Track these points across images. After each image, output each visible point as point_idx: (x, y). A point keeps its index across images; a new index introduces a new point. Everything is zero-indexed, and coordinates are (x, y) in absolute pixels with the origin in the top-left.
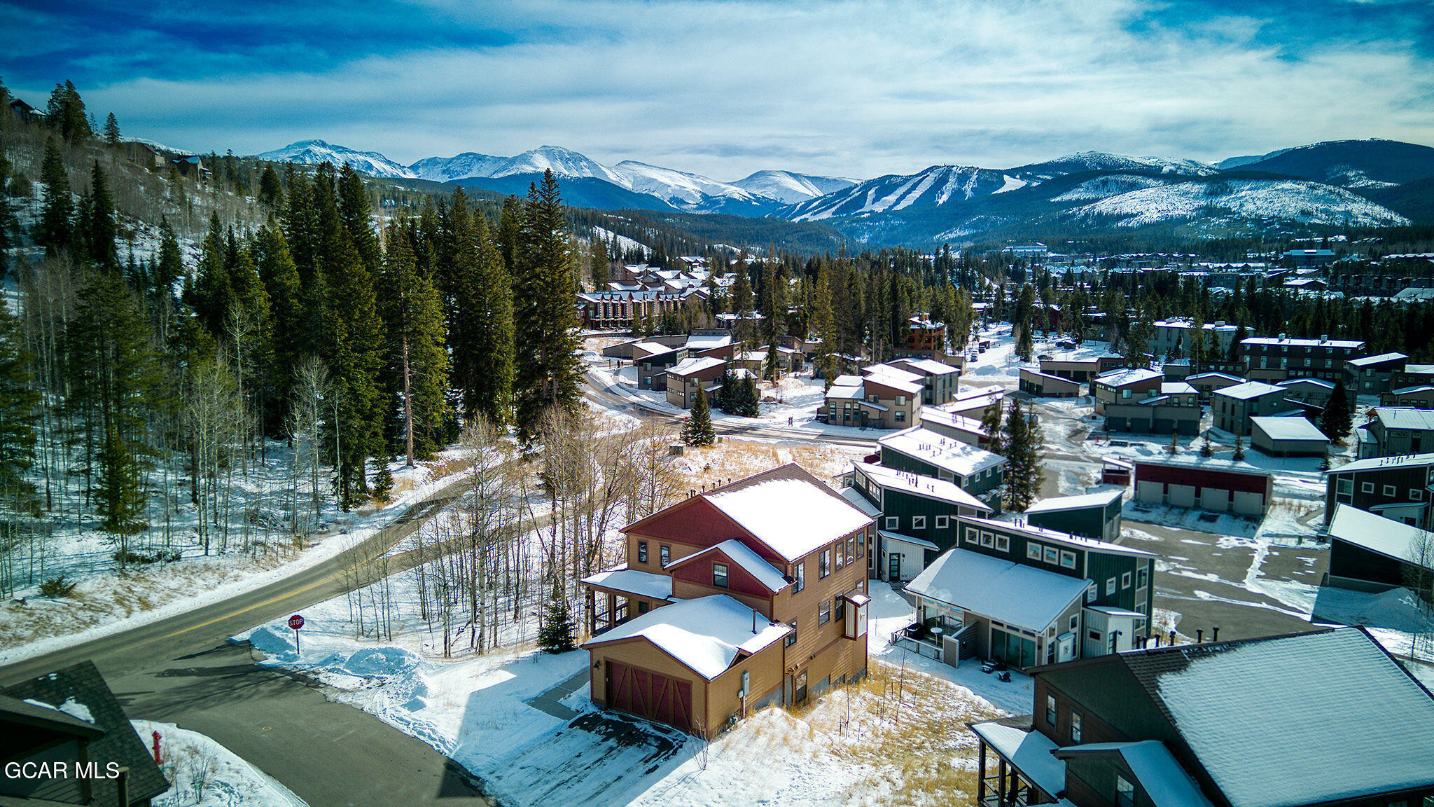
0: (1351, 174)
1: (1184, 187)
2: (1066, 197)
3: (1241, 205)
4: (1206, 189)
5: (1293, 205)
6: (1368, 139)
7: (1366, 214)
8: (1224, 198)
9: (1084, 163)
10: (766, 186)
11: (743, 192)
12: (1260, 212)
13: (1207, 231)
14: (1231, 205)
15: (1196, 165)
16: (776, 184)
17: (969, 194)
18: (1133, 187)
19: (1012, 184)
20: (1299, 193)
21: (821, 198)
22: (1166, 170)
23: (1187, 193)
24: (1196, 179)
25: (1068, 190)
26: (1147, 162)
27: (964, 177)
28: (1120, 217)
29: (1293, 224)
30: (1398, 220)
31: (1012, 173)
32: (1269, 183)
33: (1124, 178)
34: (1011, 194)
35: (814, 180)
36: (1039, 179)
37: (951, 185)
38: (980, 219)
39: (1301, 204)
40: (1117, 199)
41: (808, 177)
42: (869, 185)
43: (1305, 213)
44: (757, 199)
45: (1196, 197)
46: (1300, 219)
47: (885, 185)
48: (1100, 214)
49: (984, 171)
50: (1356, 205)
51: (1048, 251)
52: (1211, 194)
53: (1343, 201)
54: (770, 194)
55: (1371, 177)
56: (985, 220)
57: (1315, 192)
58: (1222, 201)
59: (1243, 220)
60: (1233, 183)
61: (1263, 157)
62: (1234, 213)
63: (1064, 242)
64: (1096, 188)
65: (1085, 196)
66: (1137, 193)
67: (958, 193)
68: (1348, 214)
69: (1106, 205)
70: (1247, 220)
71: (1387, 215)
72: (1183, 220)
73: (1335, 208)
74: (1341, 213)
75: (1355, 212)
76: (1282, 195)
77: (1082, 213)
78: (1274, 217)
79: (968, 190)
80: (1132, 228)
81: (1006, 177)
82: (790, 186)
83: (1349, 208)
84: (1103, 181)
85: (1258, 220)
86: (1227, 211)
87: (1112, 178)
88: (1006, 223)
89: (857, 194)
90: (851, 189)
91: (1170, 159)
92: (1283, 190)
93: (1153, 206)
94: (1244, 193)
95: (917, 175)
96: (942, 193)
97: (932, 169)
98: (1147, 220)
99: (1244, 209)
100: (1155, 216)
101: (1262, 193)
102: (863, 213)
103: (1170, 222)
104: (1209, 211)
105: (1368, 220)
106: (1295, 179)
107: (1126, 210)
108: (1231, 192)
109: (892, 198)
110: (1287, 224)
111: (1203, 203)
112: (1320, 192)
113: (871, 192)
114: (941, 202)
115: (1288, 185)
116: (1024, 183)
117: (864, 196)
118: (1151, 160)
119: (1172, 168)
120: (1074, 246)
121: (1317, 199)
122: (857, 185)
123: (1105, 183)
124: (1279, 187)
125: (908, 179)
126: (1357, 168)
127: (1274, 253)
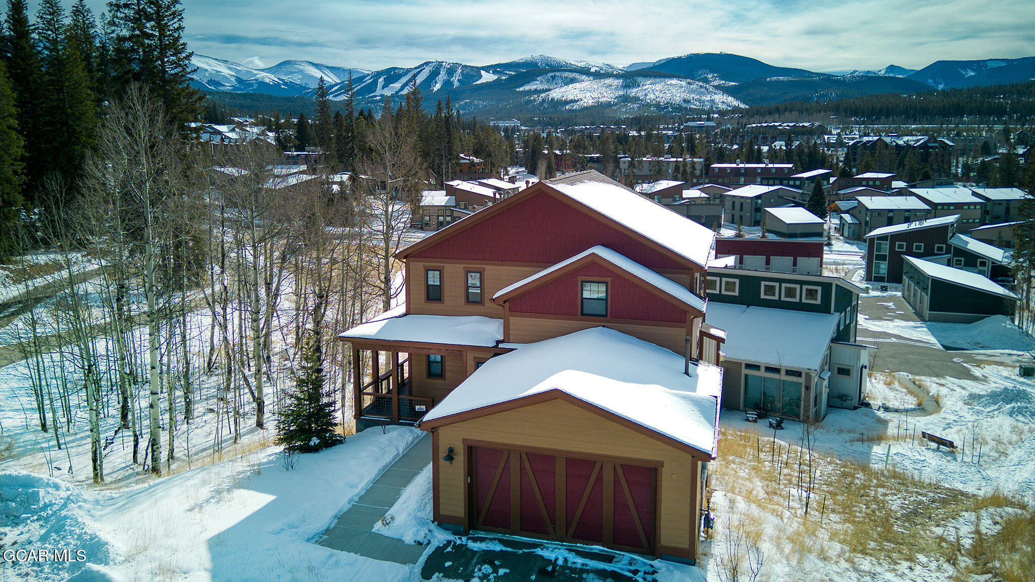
0: (710, 76)
1: (608, 81)
2: (527, 88)
3: (646, 95)
4: (623, 83)
5: (679, 95)
6: (719, 52)
7: (723, 102)
8: (635, 90)
9: (537, 64)
10: (292, 73)
11: (272, 77)
12: (658, 99)
13: (625, 113)
14: (639, 94)
15: (612, 68)
16: (301, 72)
17: (456, 84)
18: (573, 81)
19: (487, 77)
20: (681, 87)
21: (340, 84)
22: (593, 70)
23: (611, 86)
24: (617, 76)
25: (528, 82)
26: (579, 65)
27: (451, 71)
28: (567, 102)
29: (679, 108)
30: (742, 106)
31: (487, 69)
32: (662, 79)
33: (566, 74)
34: (488, 84)
35: (333, 69)
36: (506, 74)
37: (442, 77)
38: (466, 103)
39: (683, 95)
40: (563, 89)
41: (328, 67)
42: (378, 74)
43: (686, 101)
44: (285, 84)
45: (617, 89)
46: (684, 105)
47: (392, 75)
48: (553, 99)
49: (466, 66)
50: (716, 96)
51: (521, 125)
52: (626, 86)
53: (709, 92)
54: (297, 79)
55: (722, 78)
56: (471, 103)
57: (692, 86)
58: (633, 92)
59: (649, 105)
60: (640, 79)
61: (654, 64)
62: (642, 100)
63: (531, 119)
64: (548, 81)
65: (540, 87)
66: (577, 85)
67: (447, 83)
68: (712, 101)
69: (557, 93)
70: (651, 105)
71: (736, 103)
72: (609, 105)
73: (704, 98)
74: (708, 101)
75: (717, 101)
76: (671, 88)
77: (541, 99)
78: (667, 103)
79: (455, 80)
80: (575, 111)
81: (483, 72)
82: (313, 74)
83: (713, 98)
84: (552, 76)
85: (658, 105)
86: (636, 99)
87: (558, 74)
88: (486, 106)
89: (370, 81)
90: (364, 77)
91: (596, 62)
92: (671, 85)
93: (588, 94)
94: (647, 86)
95: (416, 68)
96: (436, 83)
97: (427, 64)
98: (585, 105)
99: (648, 97)
100: (590, 102)
101: (658, 87)
102: (375, 96)
103: (600, 108)
104: (625, 99)
105: (725, 107)
106: (678, 77)
107: (570, 97)
108: (639, 86)
109: (397, 85)
110: (676, 108)
111: (621, 93)
112: (694, 86)
113: (381, 80)
114: (435, 89)
115: (674, 81)
116: (495, 77)
117: (375, 83)
118: (582, 63)
119: (597, 69)
120: (539, 122)
121: (693, 91)
122: (368, 75)
123: (553, 78)
124: (669, 83)
125: (408, 71)
126: (713, 72)
127: (676, 125)
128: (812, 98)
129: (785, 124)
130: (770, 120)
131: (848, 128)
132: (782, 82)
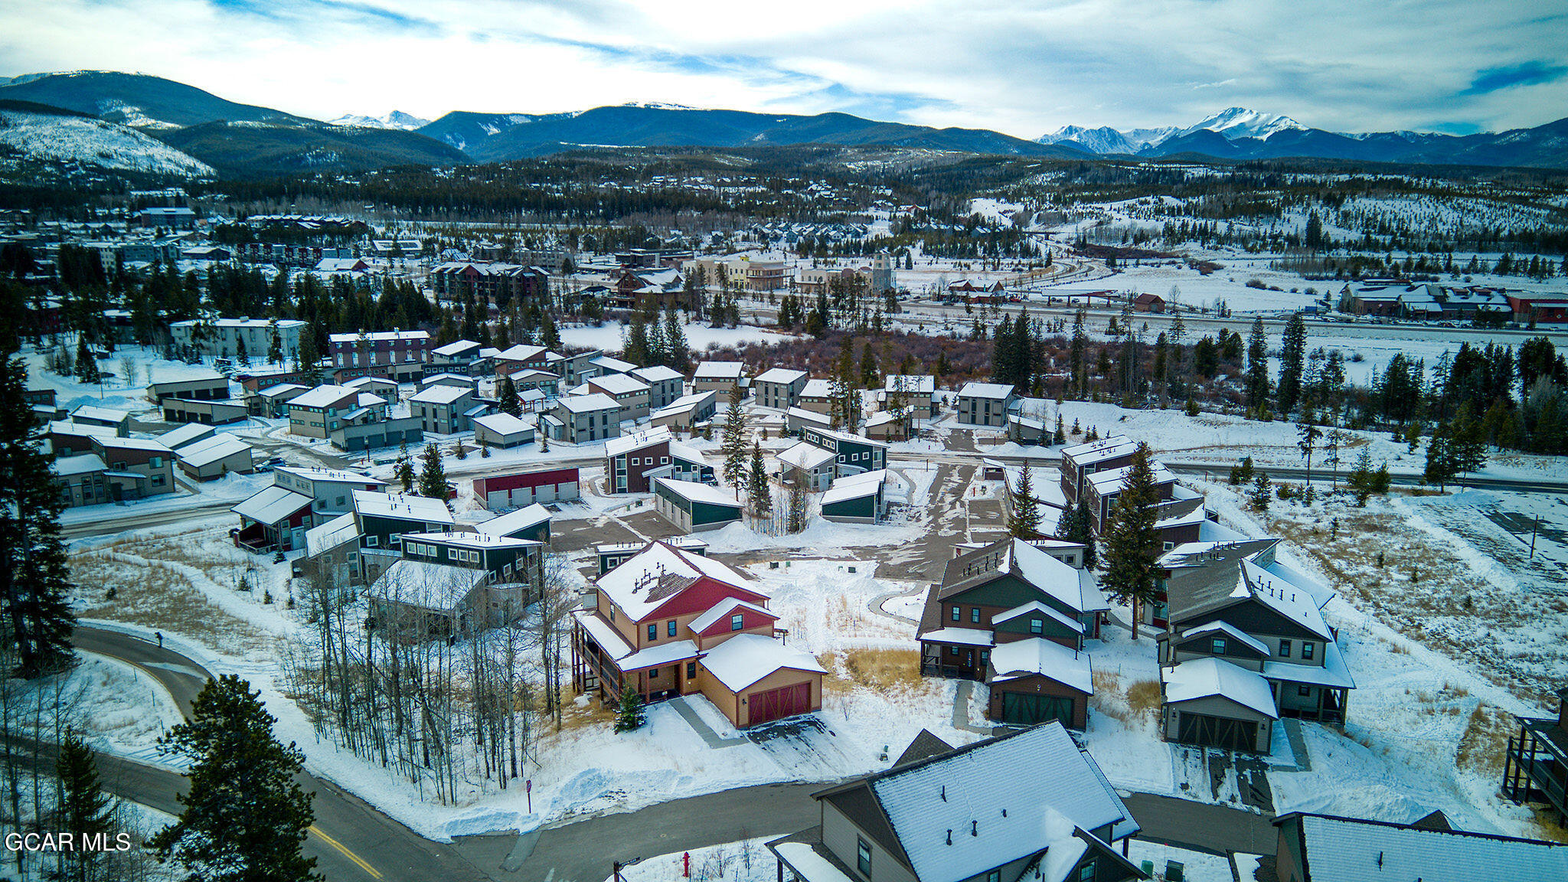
0: (126, 110)
3: (25, 142)
5: (88, 146)
7: (168, 160)
12: (52, 152)
14: (12, 141)
20: (91, 132)
30: (203, 168)
32: (51, 118)
39: (96, 146)
43: (105, 157)
46: (103, 162)
50: (154, 149)
53: (142, 143)
55: (150, 114)
57: (108, 132)
59: (39, 163)
61: (14, 81)
62: (21, 152)
68: (150, 157)
70: (42, 162)
71: (190, 161)
73: (133, 152)
74: (142, 157)
75: (157, 157)
76: (71, 133)
78: (74, 159)
83: (150, 152)
85: (56, 162)
86: (8, 150)
92: (72, 128)
94: (23, 128)
99: (30, 147)
101: (48, 129)
105: (172, 167)
108: (7, 126)
110: (92, 169)
112: (114, 132)
115: (75, 122)
121: (112, 140)
124: (66, 124)
126: (132, 103)
127: (125, 210)
128: (303, 158)
129: (308, 218)
130: (271, 207)
131: (393, 225)
132: (252, 130)
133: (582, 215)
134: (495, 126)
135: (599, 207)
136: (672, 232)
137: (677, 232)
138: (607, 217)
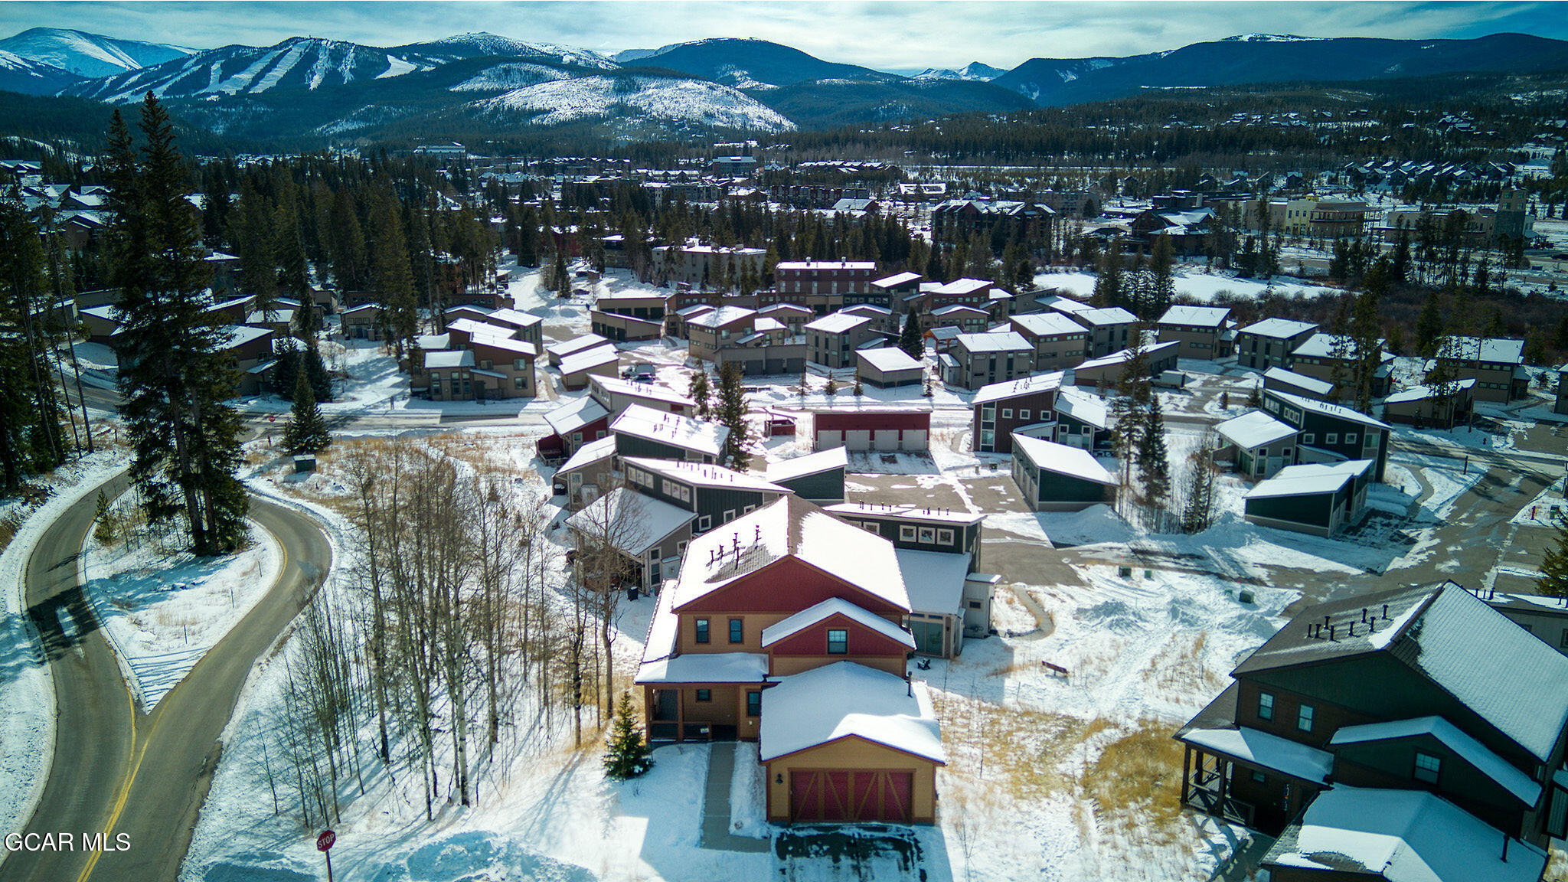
0: (737, 74)
1: (594, 81)
2: (467, 86)
3: (650, 105)
4: (615, 85)
5: (697, 106)
6: (748, 39)
7: (760, 117)
8: (634, 96)
9: (477, 46)
10: (47, 50)
11: (12, 57)
12: (669, 112)
13: (623, 132)
14: (641, 103)
15: (594, 56)
16: (65, 48)
17: (348, 76)
18: (538, 78)
19: (399, 67)
20: (701, 93)
21: (140, 71)
22: (566, 59)
23: (597, 89)
24: (605, 74)
25: (468, 78)
26: (544, 50)
27: (338, 53)
28: (533, 113)
29: (700, 127)
30: (787, 124)
31: (398, 52)
32: (672, 81)
33: (527, 67)
34: (401, 79)
35: (124, 45)
36: (430, 62)
37: (322, 63)
38: (369, 109)
39: (703, 106)
40: (526, 92)
41: (113, 41)
42: (209, 56)
43: (709, 115)
44: (38, 69)
45: (606, 94)
46: (706, 121)
47: (235, 59)
48: (511, 108)
49: (362, 48)
50: (750, 107)
51: (467, 152)
52: (620, 90)
53: (740, 103)
54: (59, 62)
55: (754, 78)
56: (377, 110)
57: (715, 93)
58: (632, 99)
59: (656, 121)
60: (640, 80)
61: (656, 52)
62: (645, 113)
63: (482, 142)
64: (499, 77)
65: (488, 86)
66: (546, 86)
67: (332, 76)
68: (745, 115)
69: (515, 99)
70: (659, 121)
71: (777, 119)
72: (596, 119)
73: (733, 111)
74: (738, 115)
75: (751, 115)
76: (685, 94)
77: (491, 107)
78: (683, 118)
79: (346, 68)
80: (546, 127)
81: (390, 58)
82: (87, 52)
83: (745, 111)
84: (504, 69)
85: (669, 121)
86: (636, 111)
87: (514, 66)
88: (402, 115)
89: (195, 69)
90: (184, 60)
91: (570, 46)
92: (686, 90)
93: (565, 101)
94: (650, 92)
95: (275, 48)
96: (314, 74)
97: (294, 41)
98: (562, 118)
99: (653, 108)
100: (569, 113)
101: (668, 92)
102: (209, 94)
103: (584, 123)
104: (622, 110)
105: (762, 124)
106: (696, 78)
107: (538, 105)
108: (639, 90)
109: (246, 77)
110: (696, 127)
111: (614, 100)
112: (718, 93)
113: (215, 67)
114: (313, 85)
115: (689, 84)
116: (413, 67)
117: (205, 72)
118: (548, 47)
119: (572, 58)
120: (494, 148)
121: (717, 100)
122: (191, 57)
123: (507, 71)
124: (682, 86)
125: (263, 51)
126: (741, 67)
127: (702, 159)
128: (877, 112)
129: (849, 164)
130: (828, 156)
131: (927, 170)
132: (837, 86)
133: (1127, 158)
134: (1074, 72)
135: (1153, 147)
136: (1235, 173)
137: (1241, 173)
138: (1161, 159)
